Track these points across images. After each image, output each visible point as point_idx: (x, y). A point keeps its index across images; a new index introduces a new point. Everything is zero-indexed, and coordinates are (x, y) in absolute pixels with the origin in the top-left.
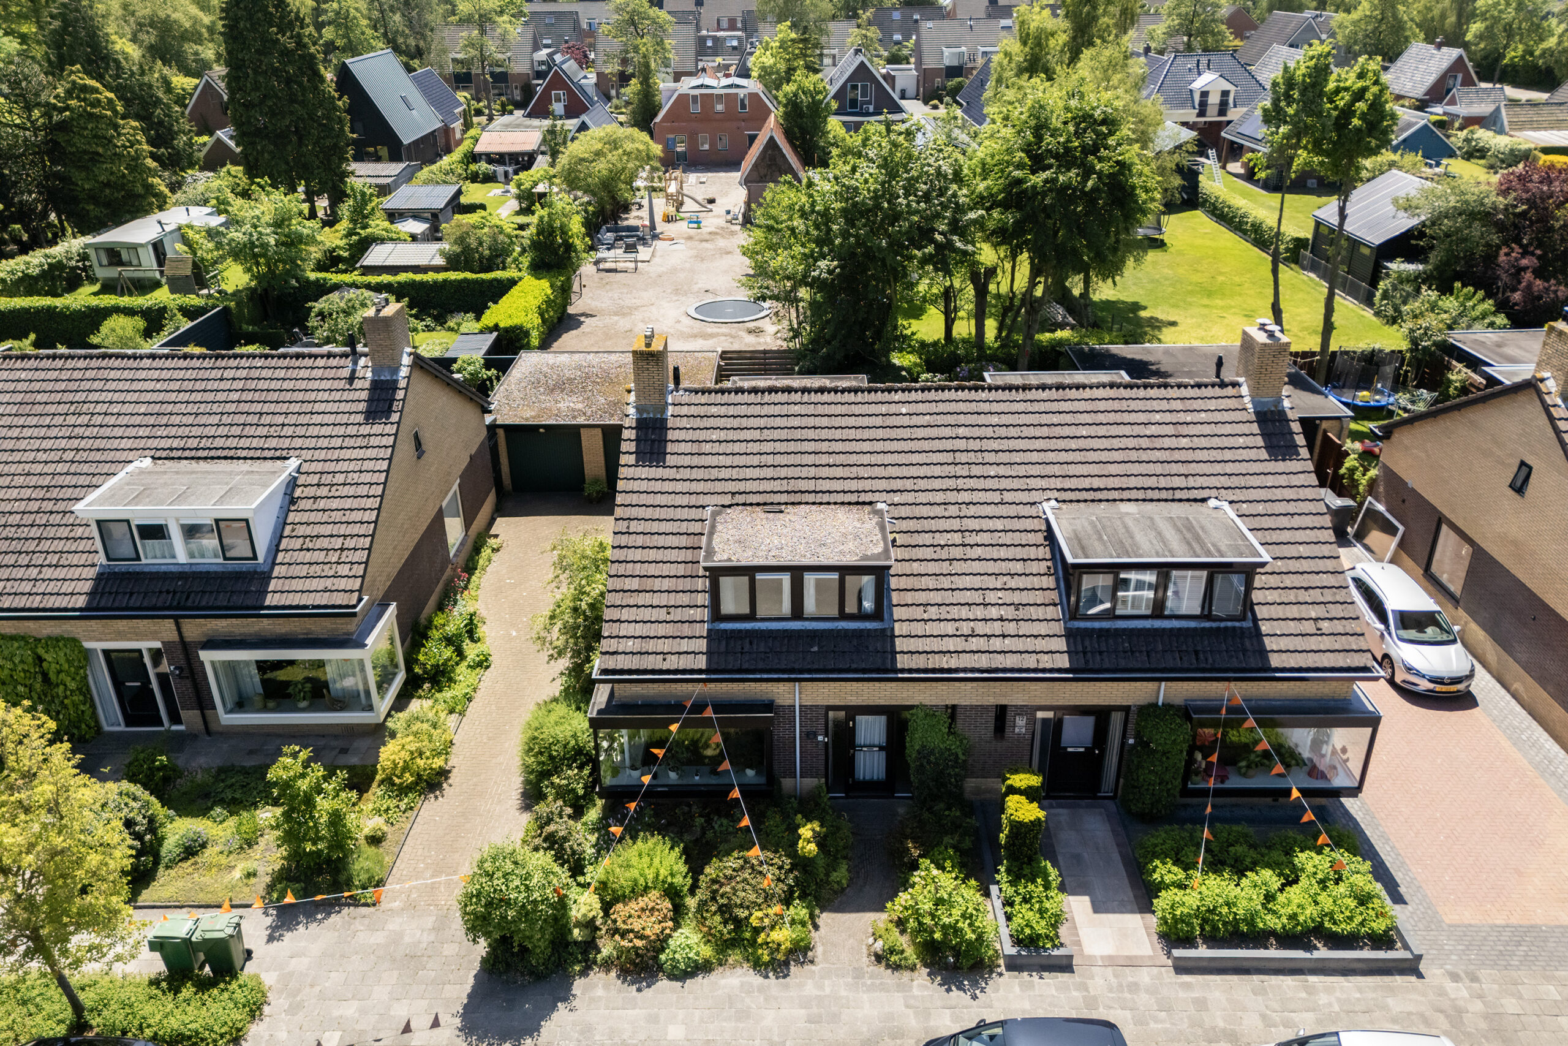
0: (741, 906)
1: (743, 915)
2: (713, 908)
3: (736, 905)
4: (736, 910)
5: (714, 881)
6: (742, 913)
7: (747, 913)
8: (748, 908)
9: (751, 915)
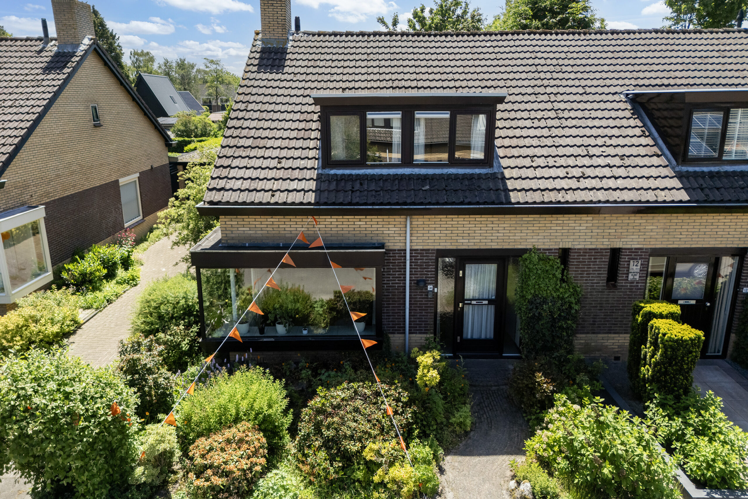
0: (352, 437)
1: (354, 449)
2: (317, 444)
3: (345, 437)
4: (345, 443)
5: (319, 411)
6: (353, 447)
7: (359, 445)
8: (360, 440)
9: (363, 447)
